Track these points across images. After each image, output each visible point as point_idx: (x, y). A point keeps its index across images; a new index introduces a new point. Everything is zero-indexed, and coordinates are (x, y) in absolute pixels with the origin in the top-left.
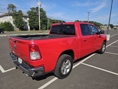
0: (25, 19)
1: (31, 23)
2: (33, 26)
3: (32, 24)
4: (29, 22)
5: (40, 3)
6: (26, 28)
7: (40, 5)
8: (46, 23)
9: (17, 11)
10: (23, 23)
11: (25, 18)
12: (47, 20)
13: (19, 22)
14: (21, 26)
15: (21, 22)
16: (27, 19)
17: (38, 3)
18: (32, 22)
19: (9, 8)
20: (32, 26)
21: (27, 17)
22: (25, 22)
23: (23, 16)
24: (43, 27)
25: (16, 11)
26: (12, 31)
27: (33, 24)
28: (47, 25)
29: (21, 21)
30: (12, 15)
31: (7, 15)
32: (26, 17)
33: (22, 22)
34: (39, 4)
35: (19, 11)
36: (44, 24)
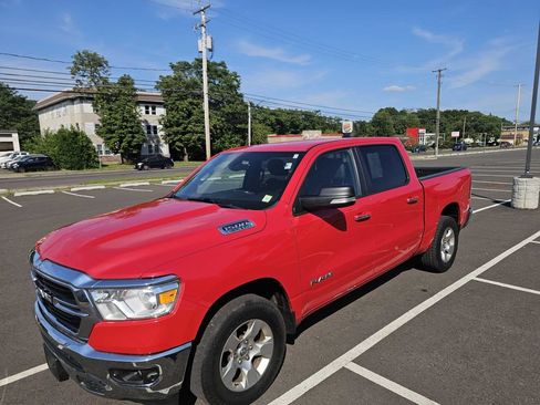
0: (147, 113)
1: (175, 129)
2: (180, 140)
3: (176, 134)
4: (165, 126)
5: (209, 39)
6: (151, 151)
7: (211, 50)
8: (243, 126)
9: (110, 81)
10: (137, 133)
11: (147, 108)
12: (247, 114)
13: (121, 128)
14: (129, 142)
15: (126, 127)
16: (154, 113)
17: (199, 41)
18: (178, 125)
19: (79, 69)
20: (178, 143)
21: (154, 105)
22: (149, 127)
23: (140, 99)
24: (227, 144)
26: (89, 167)
27: (183, 134)
28: (245, 138)
29: (127, 121)
30: (92, 99)
31: (72, 101)
32: (151, 105)
33: (132, 127)
34: (204, 44)
35: (122, 78)
36: (230, 129)
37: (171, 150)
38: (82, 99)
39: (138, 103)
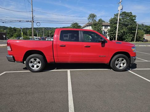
0: (105, 28)
1: (111, 32)
2: (112, 36)
3: (111, 34)
4: (109, 31)
5: (121, 6)
7: (122, 9)
8: (134, 31)
11: (105, 27)
12: (136, 28)
16: (107, 28)
17: (119, 7)
19: (89, 18)
21: (107, 26)
22: (105, 32)
23: (103, 25)
24: (128, 37)
25: (95, 20)
27: (113, 34)
28: (134, 35)
29: (99, 30)
35: (99, 20)
36: (129, 33)
37: (110, 38)
38: (90, 25)
39: (103, 26)
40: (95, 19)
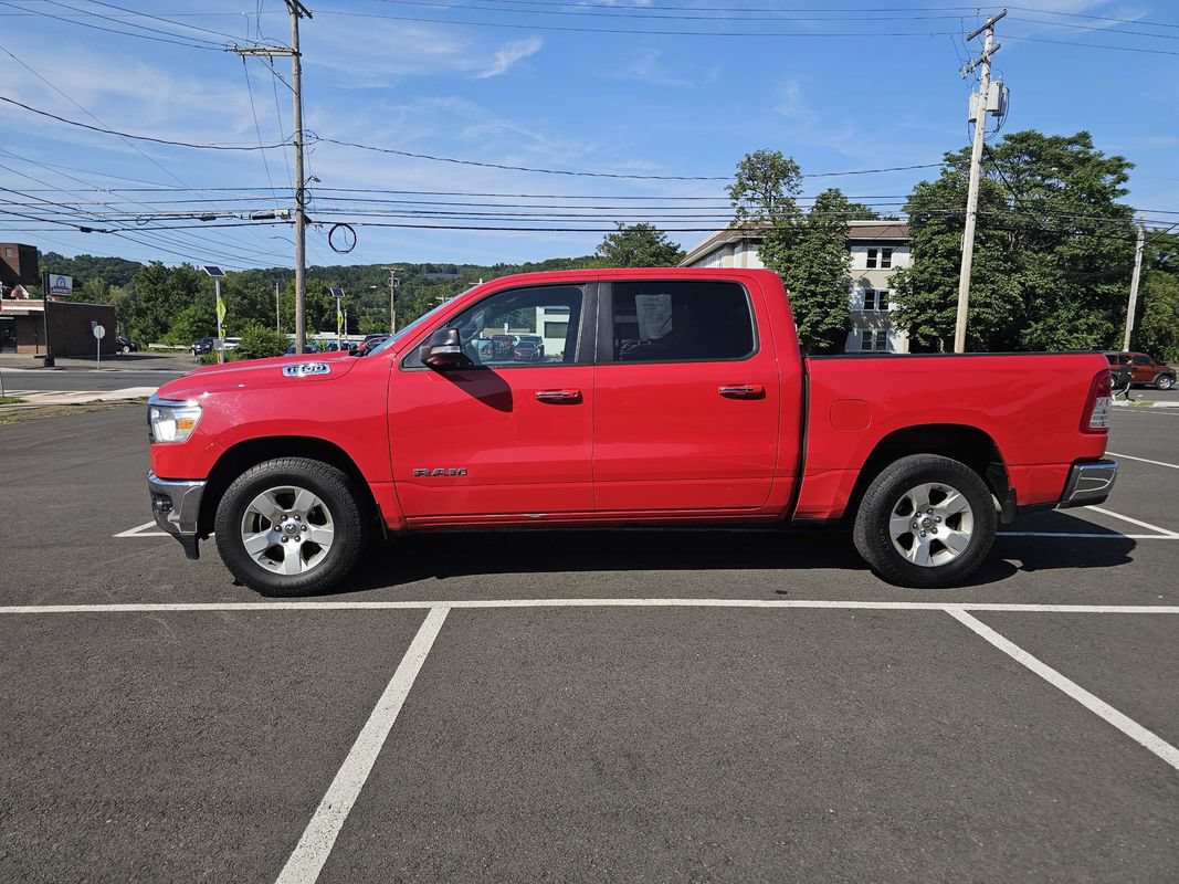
0: (871, 264)
1: (924, 296)
2: (931, 322)
3: (922, 308)
4: (903, 289)
5: (994, 90)
6: (867, 345)
7: (997, 113)
8: (1115, 288)
9: (798, 203)
10: (833, 306)
11: (872, 254)
13: (803, 295)
14: (814, 325)
15: (814, 294)
16: (886, 265)
17: (973, 97)
18: (930, 291)
19: (744, 187)
20: (925, 329)
21: (889, 246)
22: (870, 295)
23: (853, 235)
25: (788, 204)
27: (940, 308)
29: (816, 282)
30: (757, 241)
31: (732, 247)
32: (880, 248)
33: (824, 295)
35: (823, 197)
36: (1074, 298)
37: (913, 345)
38: (746, 243)
39: (851, 244)
40: (786, 194)
